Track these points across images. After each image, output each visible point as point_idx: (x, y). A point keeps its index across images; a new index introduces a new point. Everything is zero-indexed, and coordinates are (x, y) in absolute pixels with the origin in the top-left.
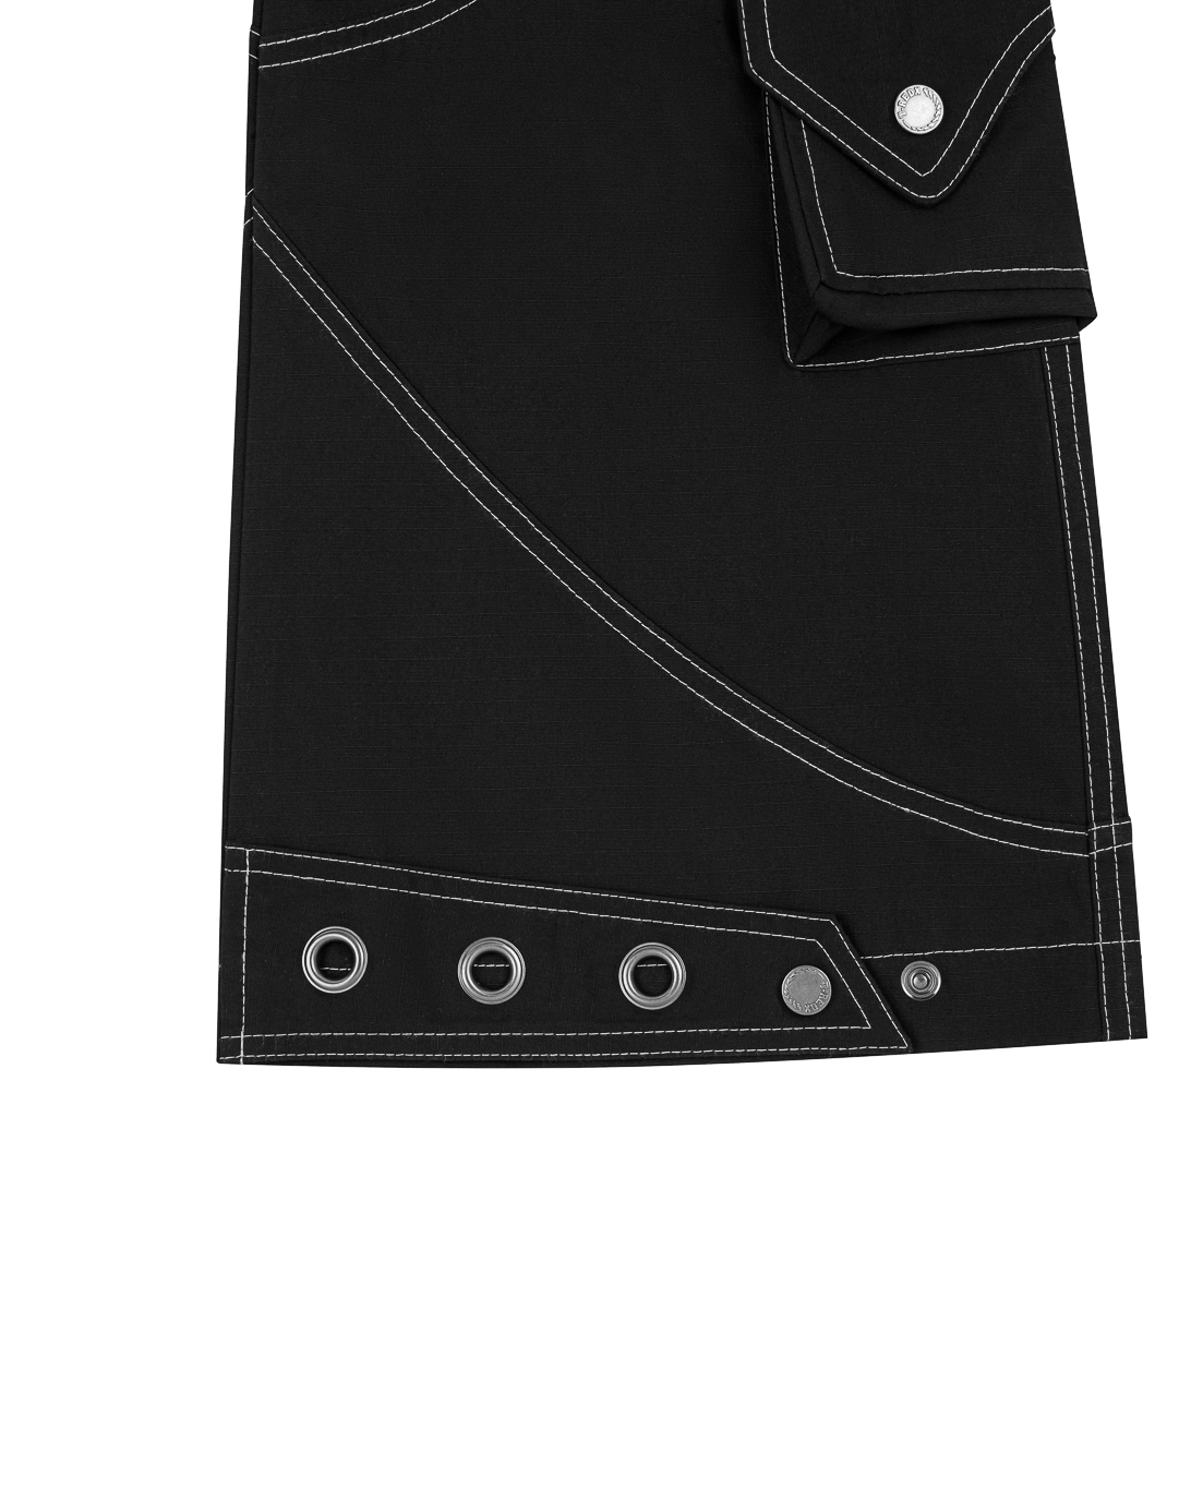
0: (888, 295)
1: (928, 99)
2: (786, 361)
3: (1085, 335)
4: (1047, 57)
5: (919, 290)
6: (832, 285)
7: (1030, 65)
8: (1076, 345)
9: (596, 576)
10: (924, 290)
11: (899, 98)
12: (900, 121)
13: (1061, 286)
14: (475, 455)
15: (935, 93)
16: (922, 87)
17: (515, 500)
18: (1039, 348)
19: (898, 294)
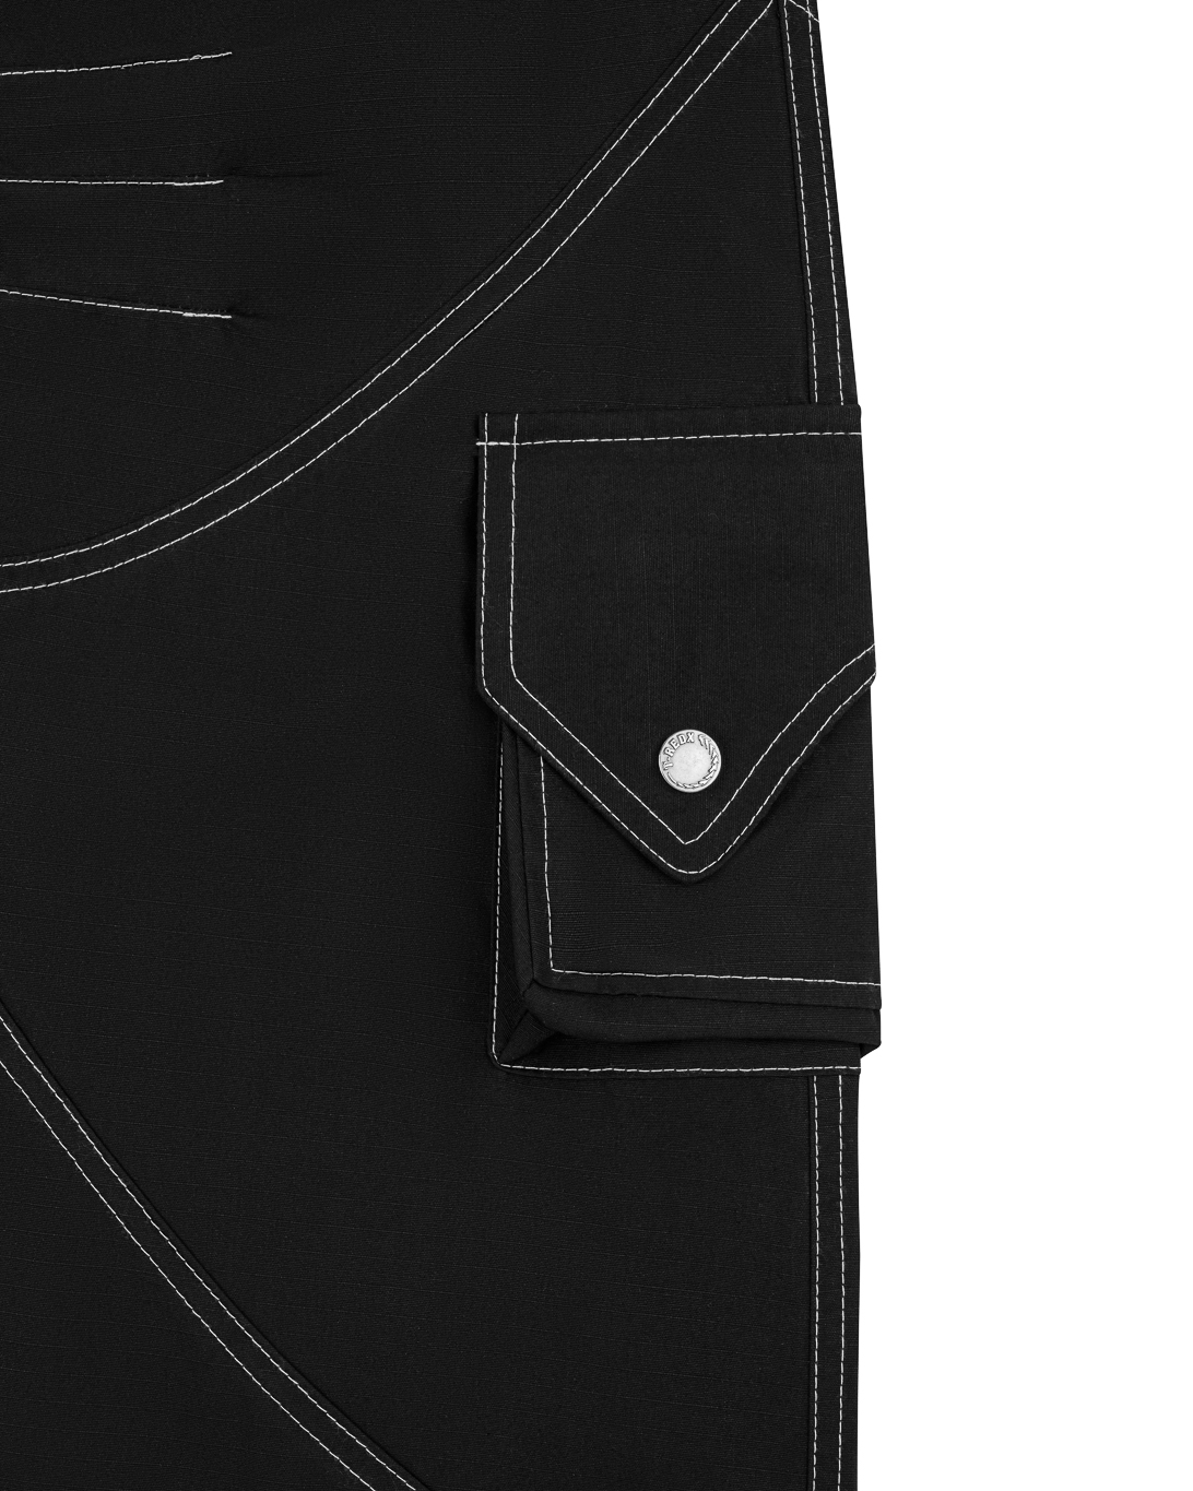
0: (622, 995)
1: (703, 749)
2: (489, 1057)
3: (868, 1062)
4: (861, 709)
5: (661, 993)
6: (543, 982)
7: (838, 723)
8: (853, 1078)
9: (221, 1291)
10: (668, 994)
11: (666, 745)
12: (664, 773)
13: (841, 1004)
14: (86, 1121)
15: (713, 742)
16: (697, 733)
17: (130, 1182)
18: (807, 1076)
19: (635, 995)
